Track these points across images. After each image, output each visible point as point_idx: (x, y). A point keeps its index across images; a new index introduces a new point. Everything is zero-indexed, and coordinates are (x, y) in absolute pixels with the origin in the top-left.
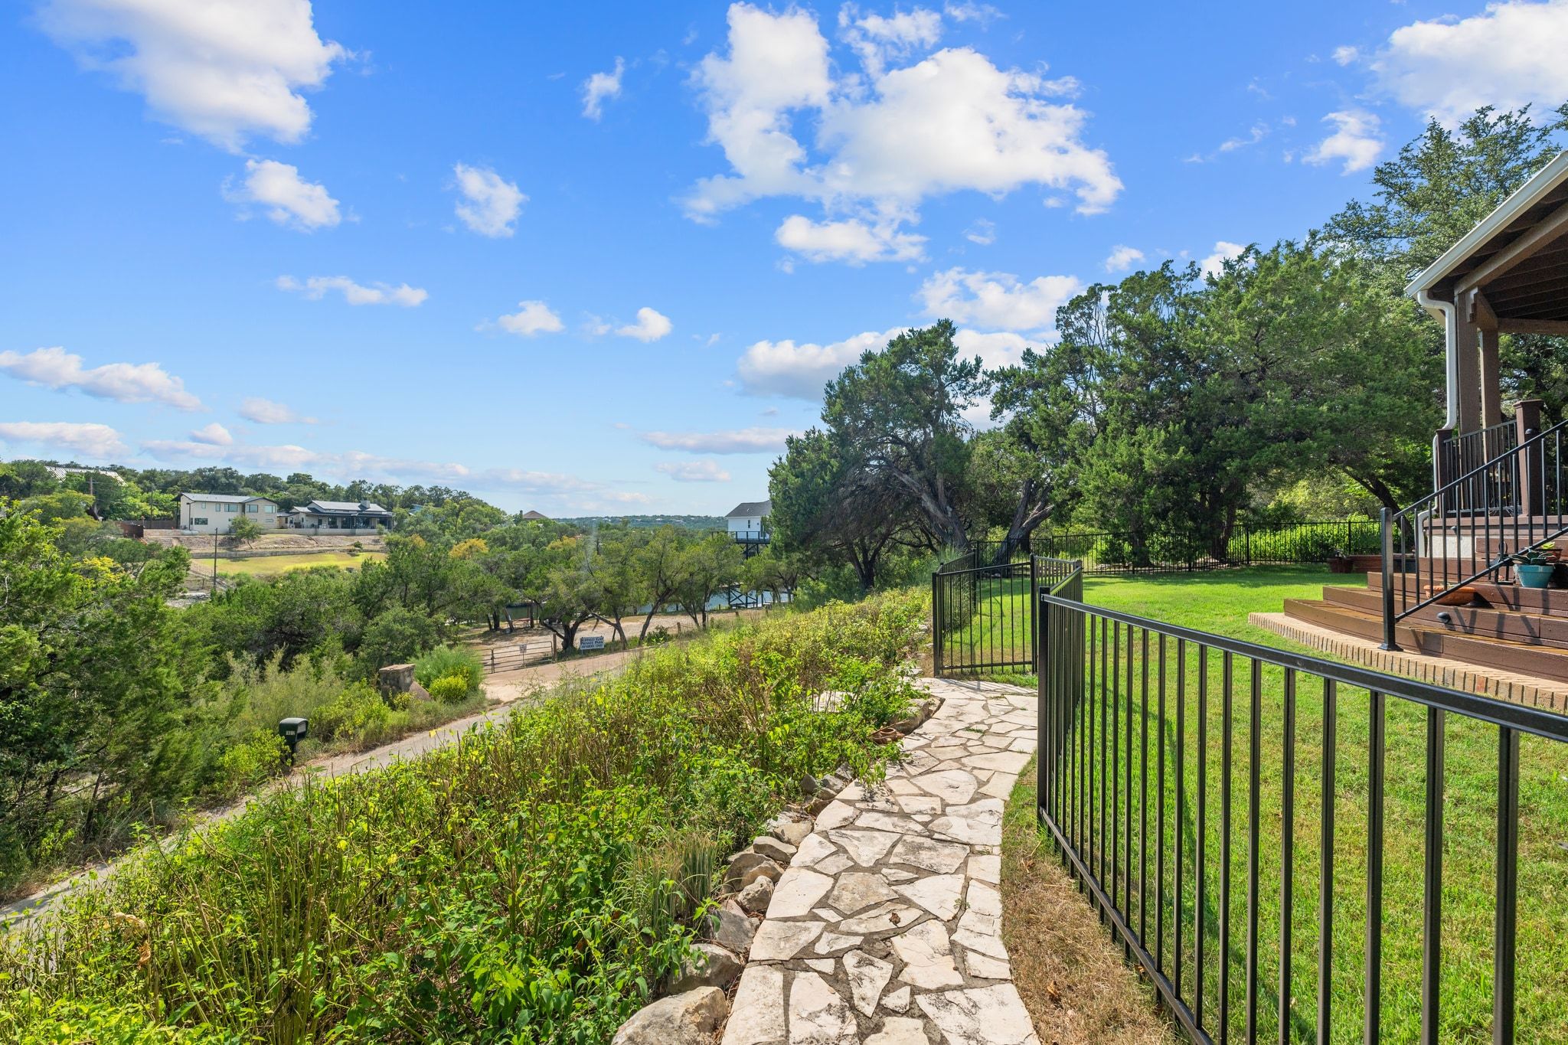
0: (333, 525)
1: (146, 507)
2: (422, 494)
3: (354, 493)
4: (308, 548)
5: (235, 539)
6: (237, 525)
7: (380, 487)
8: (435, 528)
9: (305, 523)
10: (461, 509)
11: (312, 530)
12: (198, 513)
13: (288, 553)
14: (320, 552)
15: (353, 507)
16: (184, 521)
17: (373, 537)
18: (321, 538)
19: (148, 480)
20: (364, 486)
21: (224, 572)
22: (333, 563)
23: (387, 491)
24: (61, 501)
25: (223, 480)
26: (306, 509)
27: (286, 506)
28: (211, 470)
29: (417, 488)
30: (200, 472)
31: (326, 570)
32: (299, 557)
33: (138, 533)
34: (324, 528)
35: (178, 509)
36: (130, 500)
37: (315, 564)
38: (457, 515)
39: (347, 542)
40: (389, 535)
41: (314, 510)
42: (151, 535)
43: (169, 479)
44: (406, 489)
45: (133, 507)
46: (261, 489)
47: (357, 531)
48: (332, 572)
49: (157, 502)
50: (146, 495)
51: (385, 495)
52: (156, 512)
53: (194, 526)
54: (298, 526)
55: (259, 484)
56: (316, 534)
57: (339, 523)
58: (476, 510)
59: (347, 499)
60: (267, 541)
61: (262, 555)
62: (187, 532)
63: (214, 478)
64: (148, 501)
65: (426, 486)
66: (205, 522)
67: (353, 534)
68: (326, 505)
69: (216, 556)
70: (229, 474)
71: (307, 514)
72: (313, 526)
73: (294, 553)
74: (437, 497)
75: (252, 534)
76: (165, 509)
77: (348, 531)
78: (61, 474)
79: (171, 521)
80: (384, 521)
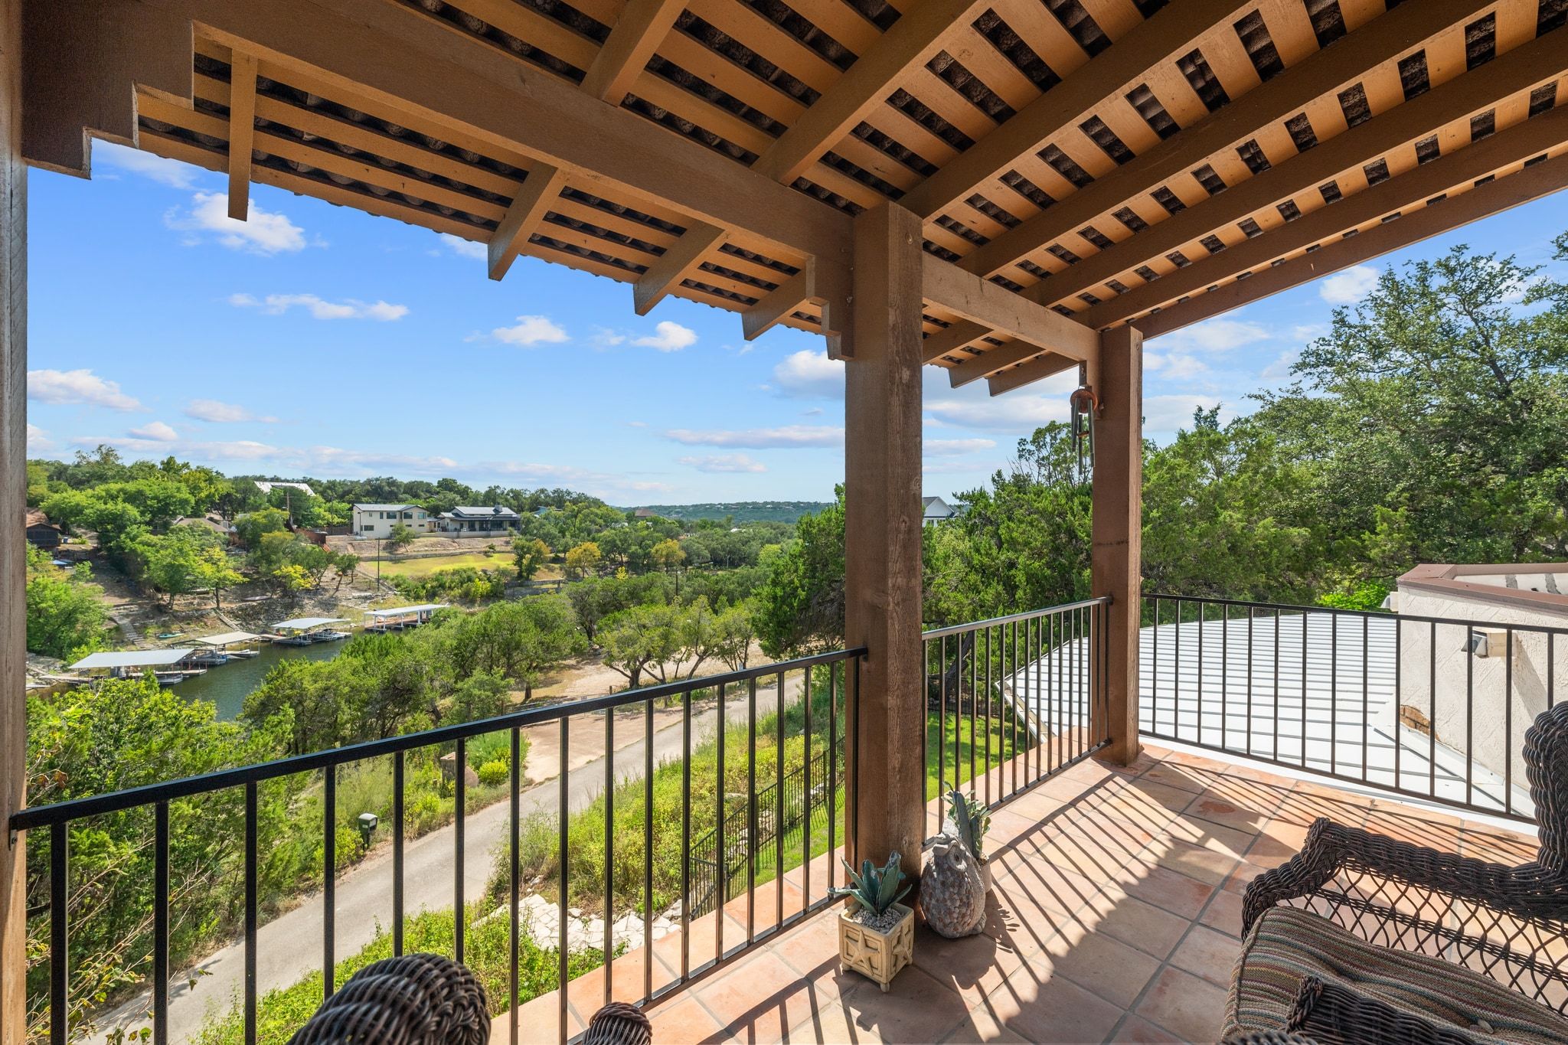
0: (472, 528)
1: (328, 516)
2: (547, 496)
3: (491, 498)
4: (452, 550)
5: (394, 544)
6: (396, 531)
7: (512, 491)
8: (555, 531)
9: (450, 527)
10: (579, 512)
11: (455, 533)
12: (366, 521)
13: (436, 556)
14: (461, 554)
15: (489, 511)
16: (356, 528)
17: (504, 539)
18: (462, 540)
19: (330, 491)
20: (499, 491)
21: (385, 575)
22: (472, 564)
23: (517, 495)
24: (265, 517)
25: (387, 488)
26: (450, 515)
27: (434, 511)
28: (377, 480)
29: (542, 491)
30: (369, 482)
31: (465, 571)
32: (445, 559)
33: (321, 540)
34: (465, 531)
35: (351, 518)
36: (316, 510)
37: (457, 566)
38: (576, 517)
39: (482, 544)
40: (518, 538)
41: (457, 515)
42: (334, 541)
43: (346, 489)
44: (533, 492)
45: (319, 516)
46: (416, 496)
47: (492, 533)
48: (470, 573)
49: (336, 511)
50: (328, 505)
51: (516, 499)
52: (337, 520)
53: (364, 532)
54: (444, 529)
55: (414, 490)
56: (458, 537)
57: (477, 526)
58: (592, 513)
59: (485, 504)
60: (419, 545)
61: (415, 557)
62: (358, 537)
63: (380, 487)
64: (330, 510)
65: (550, 489)
66: (370, 528)
67: (488, 536)
68: (466, 510)
69: (378, 559)
70: (391, 483)
71: (452, 520)
72: (456, 529)
73: (440, 555)
74: (559, 500)
75: (407, 540)
76: (343, 517)
77: (484, 533)
78: (266, 487)
79: (346, 528)
80: (514, 523)
